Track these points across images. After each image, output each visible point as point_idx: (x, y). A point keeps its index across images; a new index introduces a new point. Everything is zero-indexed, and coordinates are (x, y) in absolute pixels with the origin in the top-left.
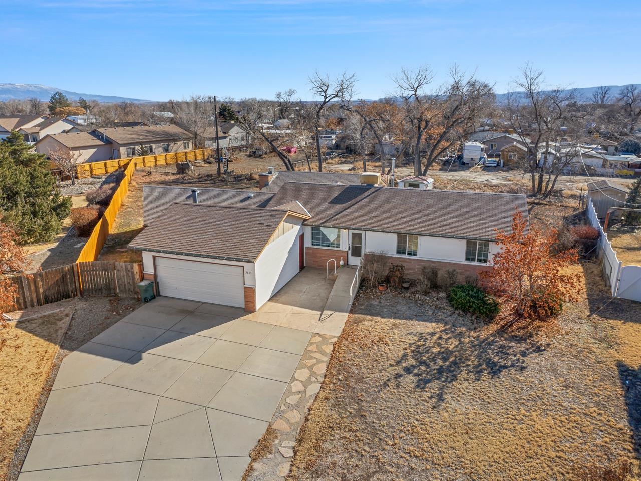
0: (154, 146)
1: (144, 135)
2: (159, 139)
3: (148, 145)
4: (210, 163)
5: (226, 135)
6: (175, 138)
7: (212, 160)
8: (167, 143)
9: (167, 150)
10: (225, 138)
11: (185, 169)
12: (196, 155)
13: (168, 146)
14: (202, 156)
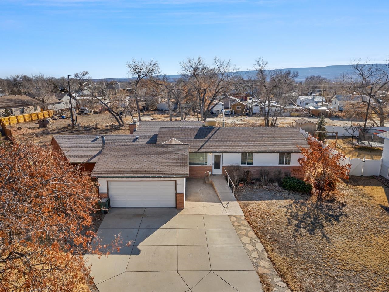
0: (13, 109)
1: (5, 102)
2: (17, 105)
3: (10, 109)
4: (56, 119)
5: (61, 101)
6: (28, 104)
7: (56, 117)
8: (23, 107)
9: (23, 112)
10: (60, 103)
11: (46, 124)
12: (44, 115)
13: (23, 109)
14: (48, 115)
